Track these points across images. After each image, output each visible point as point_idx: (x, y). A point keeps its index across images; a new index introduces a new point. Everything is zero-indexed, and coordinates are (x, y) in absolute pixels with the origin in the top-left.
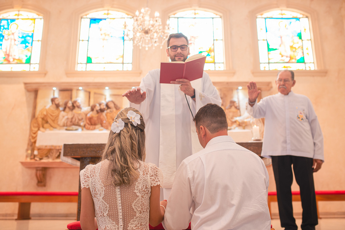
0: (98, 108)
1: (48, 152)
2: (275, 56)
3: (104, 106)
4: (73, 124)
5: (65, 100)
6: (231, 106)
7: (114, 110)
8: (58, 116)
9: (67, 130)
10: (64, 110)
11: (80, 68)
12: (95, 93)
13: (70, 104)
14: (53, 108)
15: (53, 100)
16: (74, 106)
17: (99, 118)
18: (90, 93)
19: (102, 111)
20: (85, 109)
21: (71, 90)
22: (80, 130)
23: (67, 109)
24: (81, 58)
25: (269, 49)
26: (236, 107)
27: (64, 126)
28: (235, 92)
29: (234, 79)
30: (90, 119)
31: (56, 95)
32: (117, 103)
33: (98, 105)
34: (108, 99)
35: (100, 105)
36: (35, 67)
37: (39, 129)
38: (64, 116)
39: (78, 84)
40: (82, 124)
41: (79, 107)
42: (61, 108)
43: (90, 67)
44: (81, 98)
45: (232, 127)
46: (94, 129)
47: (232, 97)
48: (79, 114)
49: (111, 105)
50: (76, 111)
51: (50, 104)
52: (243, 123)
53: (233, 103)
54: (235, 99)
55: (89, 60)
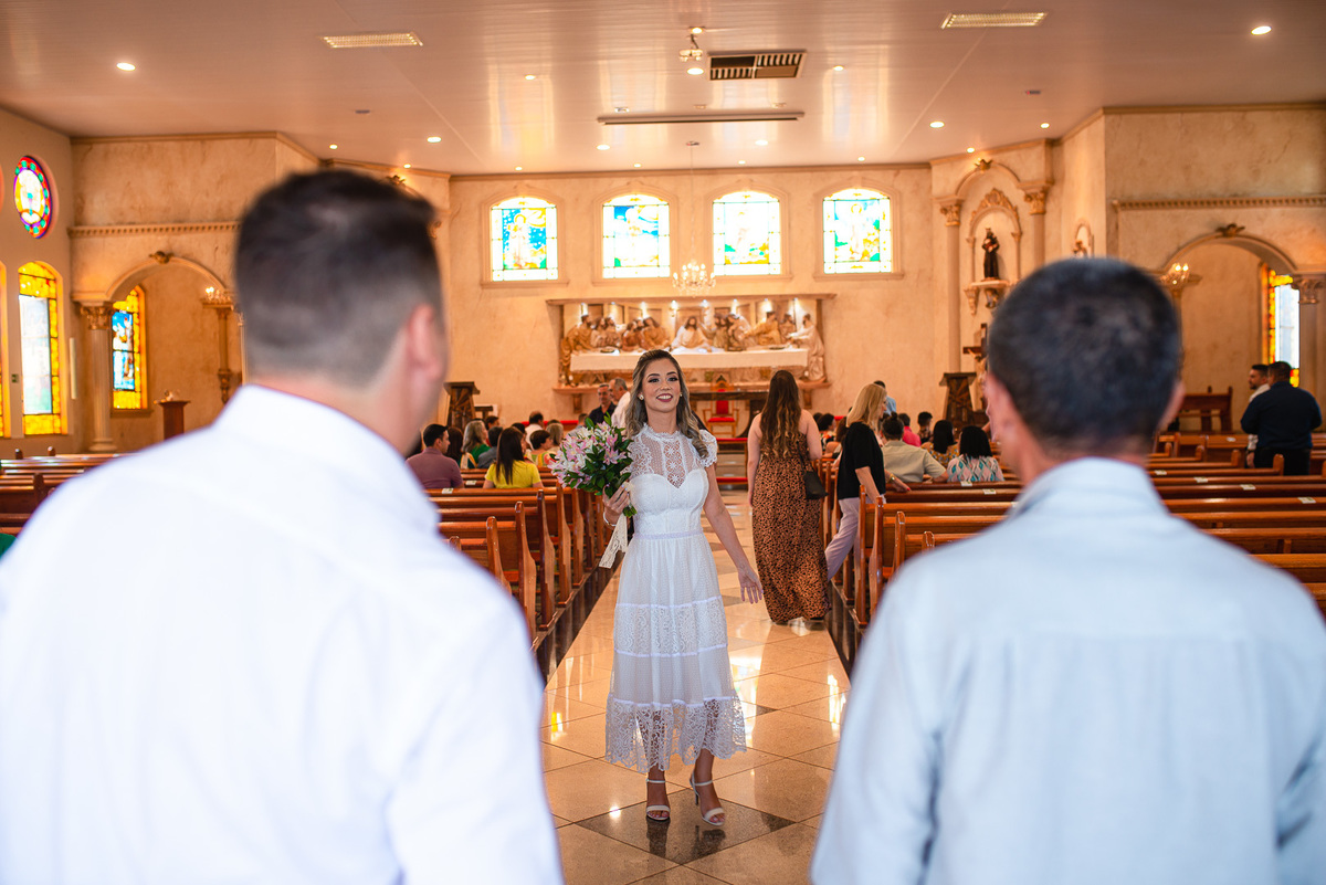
0: (635, 326)
1: (583, 377)
2: (844, 252)
3: (641, 324)
4: (608, 344)
5: (596, 317)
6: (785, 321)
7: (653, 327)
8: (590, 336)
9: (602, 352)
10: (596, 328)
11: (608, 273)
12: (630, 308)
13: (603, 322)
14: (584, 327)
15: (584, 319)
16: (608, 323)
17: (636, 337)
18: (623, 307)
19: (639, 328)
20: (620, 327)
21: (602, 305)
22: (617, 353)
23: (600, 328)
24: (608, 260)
25: (837, 244)
26: (791, 322)
27: (597, 346)
28: (791, 303)
29: (788, 291)
30: (628, 339)
31: (585, 313)
32: (655, 319)
33: (635, 323)
34: (646, 315)
35: (637, 322)
36: (552, 274)
37: (571, 352)
38: (597, 336)
39: (609, 301)
40: (618, 344)
41: (613, 325)
42: (593, 327)
43: (620, 273)
44: (613, 313)
45: (785, 345)
46: (632, 350)
47: (787, 309)
48: (614, 333)
49: (650, 322)
50: (610, 329)
51: (579, 323)
52: (799, 340)
53: (787, 317)
54: (791, 313)
55: (617, 263)
